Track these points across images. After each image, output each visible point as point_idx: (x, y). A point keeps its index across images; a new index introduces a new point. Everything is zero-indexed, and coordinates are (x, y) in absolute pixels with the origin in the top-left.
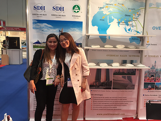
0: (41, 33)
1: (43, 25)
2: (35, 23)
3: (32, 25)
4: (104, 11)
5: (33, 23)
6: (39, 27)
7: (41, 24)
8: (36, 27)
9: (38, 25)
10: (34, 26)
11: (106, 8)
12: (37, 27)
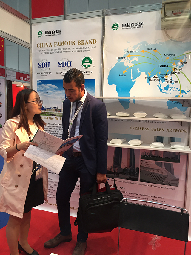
0: (45, 96)
1: (47, 86)
2: (40, 84)
3: (36, 86)
4: (125, 62)
5: (37, 84)
6: (43, 88)
7: (46, 85)
8: (40, 89)
9: (42, 87)
10: (38, 87)
11: (129, 57)
12: (42, 89)
